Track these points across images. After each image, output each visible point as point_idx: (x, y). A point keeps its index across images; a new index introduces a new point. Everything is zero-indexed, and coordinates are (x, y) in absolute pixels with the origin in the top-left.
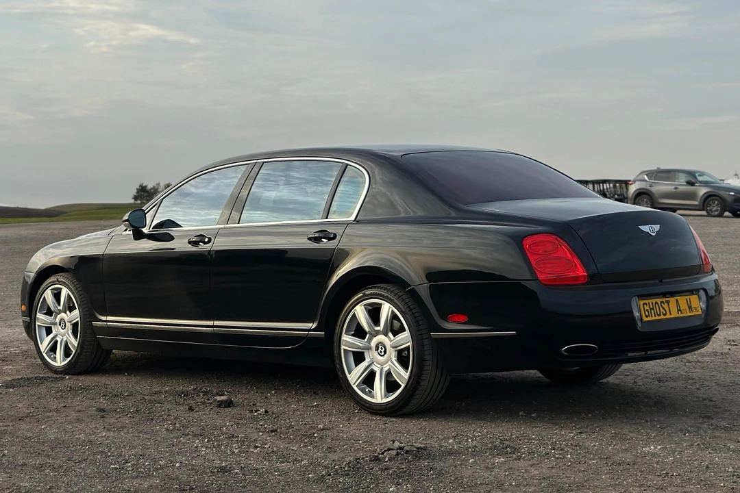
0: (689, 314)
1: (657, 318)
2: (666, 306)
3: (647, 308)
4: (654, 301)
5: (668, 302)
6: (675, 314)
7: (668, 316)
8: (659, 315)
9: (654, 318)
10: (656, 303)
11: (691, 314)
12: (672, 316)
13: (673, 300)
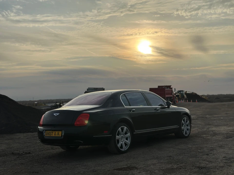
0: (57, 136)
1: (49, 136)
2: (52, 133)
3: (47, 133)
4: (49, 132)
5: (53, 132)
6: (53, 135)
7: (52, 136)
8: (49, 135)
9: (48, 136)
10: (50, 132)
11: (58, 136)
12: (53, 136)
13: (54, 132)
